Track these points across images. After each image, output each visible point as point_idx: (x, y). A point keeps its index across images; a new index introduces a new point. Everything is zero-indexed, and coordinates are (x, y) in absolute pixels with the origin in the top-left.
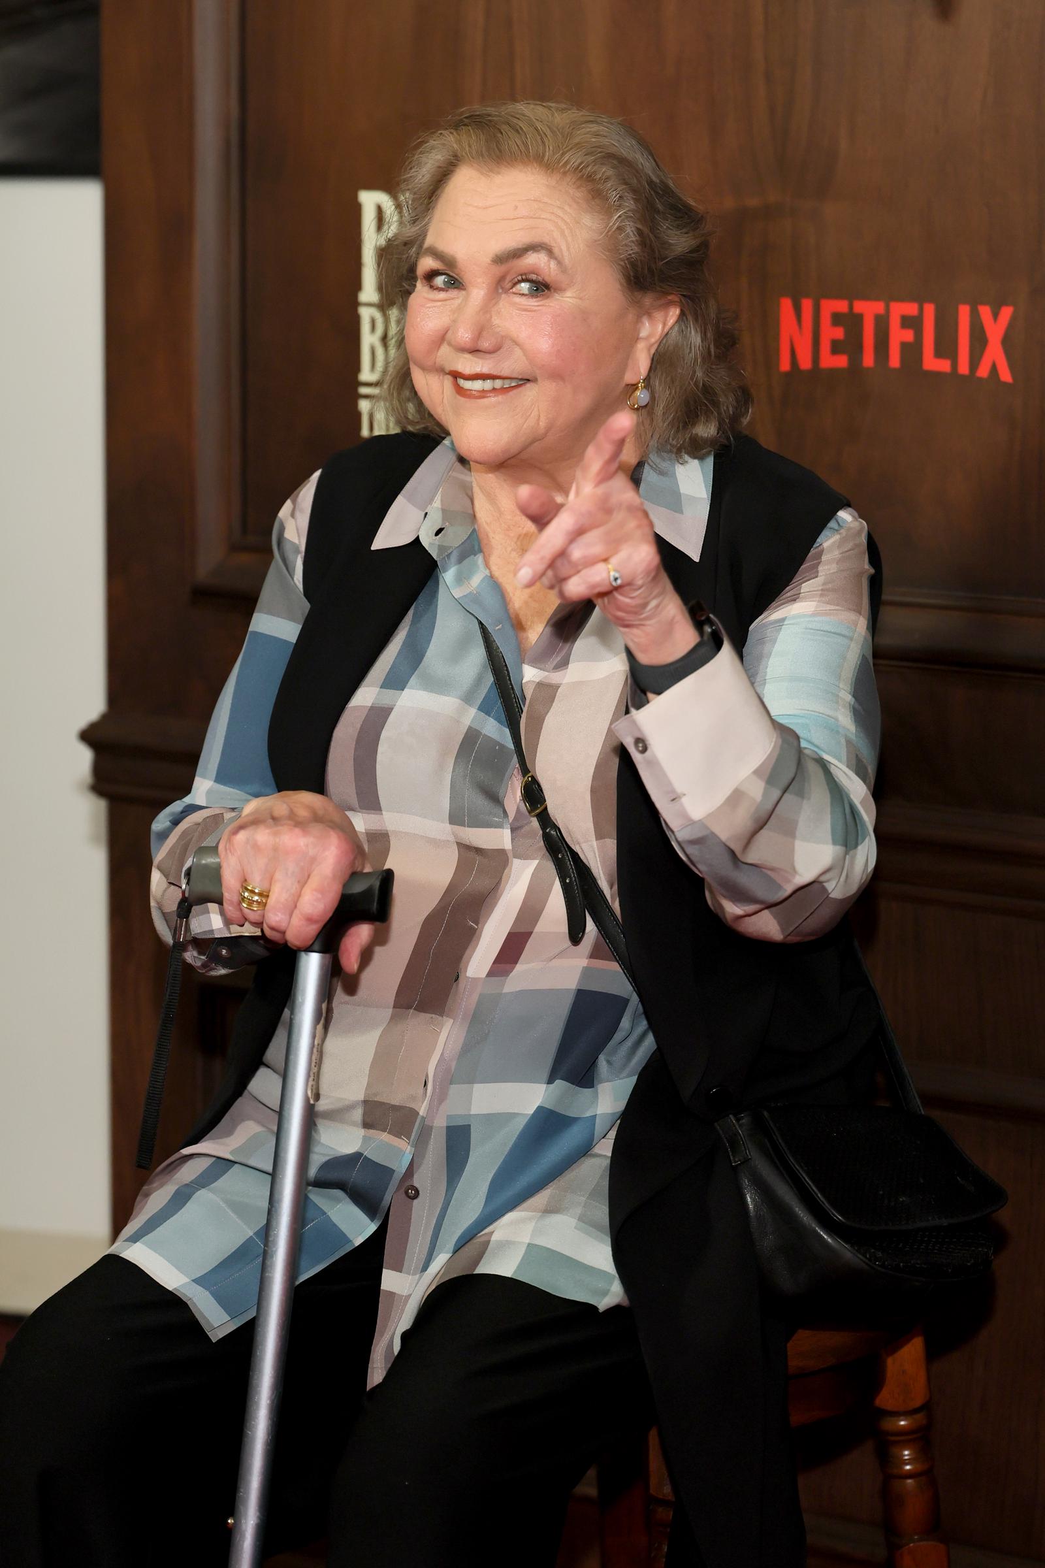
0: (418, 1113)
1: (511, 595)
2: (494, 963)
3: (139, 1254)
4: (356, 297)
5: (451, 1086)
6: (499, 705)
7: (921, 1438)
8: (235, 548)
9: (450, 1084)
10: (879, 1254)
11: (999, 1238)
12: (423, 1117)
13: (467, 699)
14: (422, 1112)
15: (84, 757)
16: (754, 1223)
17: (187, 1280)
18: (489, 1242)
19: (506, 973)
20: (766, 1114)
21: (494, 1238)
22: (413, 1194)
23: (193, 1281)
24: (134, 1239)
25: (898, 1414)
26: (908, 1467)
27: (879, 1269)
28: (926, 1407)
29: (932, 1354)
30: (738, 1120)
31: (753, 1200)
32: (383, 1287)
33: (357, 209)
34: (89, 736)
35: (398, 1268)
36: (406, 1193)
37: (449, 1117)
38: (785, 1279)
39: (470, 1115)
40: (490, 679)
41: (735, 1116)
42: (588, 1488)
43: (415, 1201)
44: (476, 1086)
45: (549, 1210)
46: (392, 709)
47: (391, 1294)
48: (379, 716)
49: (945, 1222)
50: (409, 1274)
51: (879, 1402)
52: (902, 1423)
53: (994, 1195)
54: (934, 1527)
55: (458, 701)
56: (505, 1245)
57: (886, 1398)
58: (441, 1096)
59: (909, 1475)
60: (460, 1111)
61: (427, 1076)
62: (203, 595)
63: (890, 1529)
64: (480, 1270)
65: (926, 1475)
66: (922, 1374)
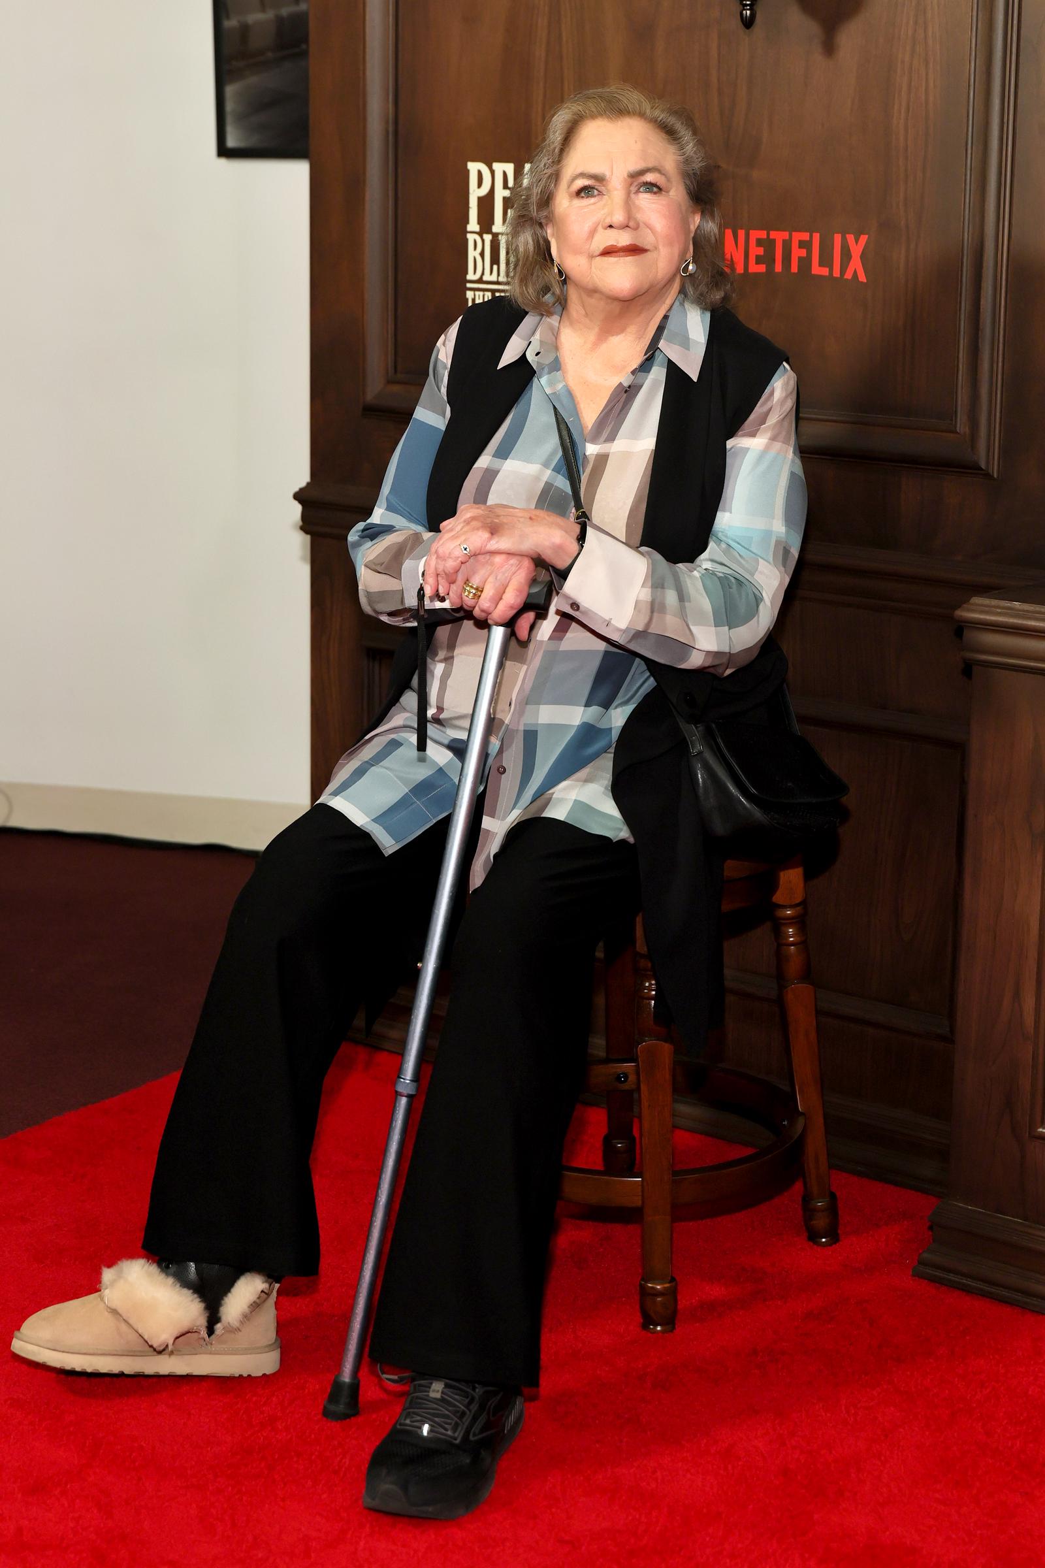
0: (504, 722)
1: (579, 399)
2: (553, 631)
3: (338, 803)
4: (466, 227)
5: (528, 706)
6: (564, 469)
7: (800, 922)
8: (389, 382)
9: (526, 704)
10: (776, 816)
11: (844, 814)
12: (507, 724)
13: (546, 465)
14: (507, 722)
15: (296, 510)
16: (701, 791)
17: (368, 820)
18: (551, 798)
19: (561, 639)
20: (714, 726)
21: (554, 796)
22: (502, 771)
23: (372, 820)
24: (335, 793)
25: (785, 907)
26: (791, 939)
27: (776, 825)
28: (803, 903)
29: (808, 877)
30: (696, 728)
31: (702, 777)
32: (483, 826)
33: (467, 173)
34: (298, 496)
35: (493, 816)
36: (498, 770)
37: (525, 724)
38: (719, 827)
39: (538, 724)
40: (560, 453)
41: (695, 726)
42: (600, 954)
43: (503, 776)
44: (541, 706)
45: (587, 780)
46: (499, 471)
47: (488, 831)
48: (490, 476)
49: (814, 801)
50: (499, 819)
51: (774, 899)
52: (789, 912)
53: (840, 787)
54: (807, 975)
55: (540, 466)
56: (561, 800)
57: (778, 898)
58: (520, 712)
59: (792, 944)
60: (532, 721)
61: (511, 699)
62: (371, 411)
63: (780, 977)
64: (544, 815)
65: (803, 944)
66: (801, 885)
